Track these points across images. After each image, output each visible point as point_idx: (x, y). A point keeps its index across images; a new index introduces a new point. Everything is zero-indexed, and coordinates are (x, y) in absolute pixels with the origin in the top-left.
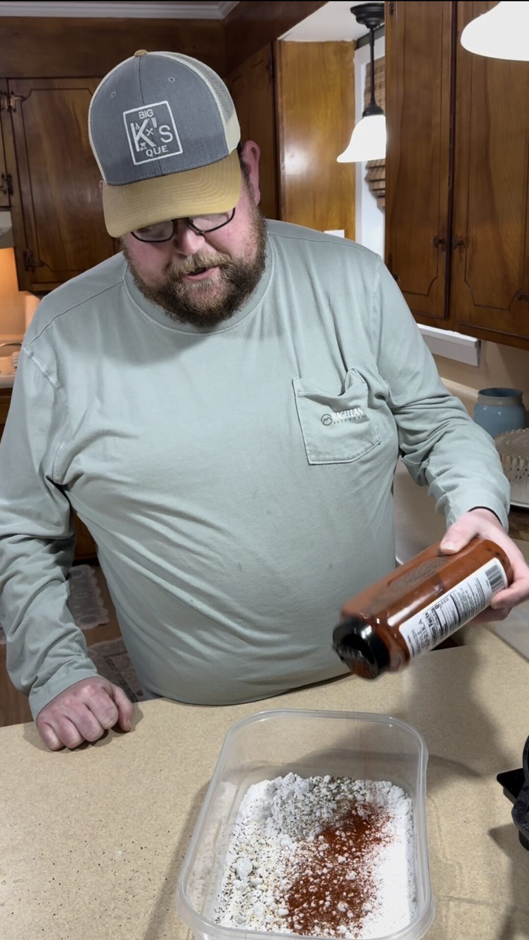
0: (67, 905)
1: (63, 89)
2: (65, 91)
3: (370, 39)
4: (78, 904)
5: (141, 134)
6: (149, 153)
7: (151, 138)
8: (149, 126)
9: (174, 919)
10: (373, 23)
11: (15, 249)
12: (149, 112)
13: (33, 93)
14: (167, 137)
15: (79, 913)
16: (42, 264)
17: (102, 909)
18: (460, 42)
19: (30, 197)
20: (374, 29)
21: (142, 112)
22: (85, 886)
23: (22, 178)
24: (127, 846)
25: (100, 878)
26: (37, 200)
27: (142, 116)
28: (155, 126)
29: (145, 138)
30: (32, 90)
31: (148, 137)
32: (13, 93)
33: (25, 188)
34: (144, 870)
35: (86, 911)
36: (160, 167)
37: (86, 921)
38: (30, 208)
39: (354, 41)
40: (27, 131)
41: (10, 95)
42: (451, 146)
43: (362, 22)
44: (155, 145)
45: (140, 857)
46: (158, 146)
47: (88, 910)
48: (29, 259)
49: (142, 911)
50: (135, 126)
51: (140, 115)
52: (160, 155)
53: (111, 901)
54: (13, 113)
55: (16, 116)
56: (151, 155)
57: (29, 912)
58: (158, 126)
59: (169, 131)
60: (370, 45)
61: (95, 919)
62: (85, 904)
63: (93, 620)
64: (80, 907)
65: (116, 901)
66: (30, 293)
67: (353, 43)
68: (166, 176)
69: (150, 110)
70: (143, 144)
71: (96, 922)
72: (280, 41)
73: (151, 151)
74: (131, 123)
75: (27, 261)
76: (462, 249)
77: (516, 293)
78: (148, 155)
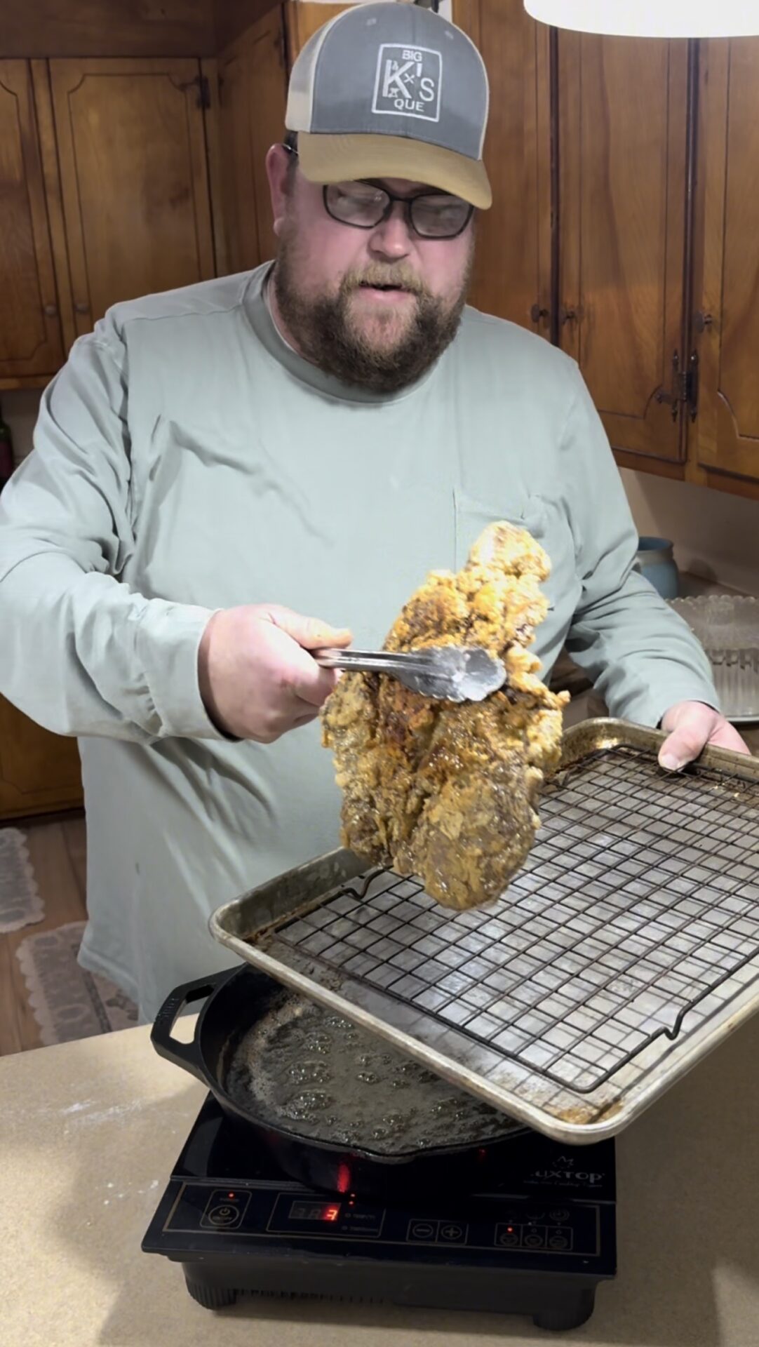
5: (396, 77)
6: (399, 104)
7: (408, 86)
8: (412, 71)
12: (417, 55)
14: (428, 95)
21: (409, 52)
27: (406, 57)
28: (419, 74)
29: (400, 83)
31: (406, 84)
36: (406, 126)
44: (410, 97)
46: (412, 100)
50: (393, 64)
51: (404, 54)
52: (411, 111)
56: (400, 107)
58: (423, 76)
59: (432, 88)
63: (19, 916)
69: (420, 54)
70: (395, 90)
73: (402, 102)
74: (390, 58)
76: (574, 323)
77: (654, 392)
78: (396, 105)
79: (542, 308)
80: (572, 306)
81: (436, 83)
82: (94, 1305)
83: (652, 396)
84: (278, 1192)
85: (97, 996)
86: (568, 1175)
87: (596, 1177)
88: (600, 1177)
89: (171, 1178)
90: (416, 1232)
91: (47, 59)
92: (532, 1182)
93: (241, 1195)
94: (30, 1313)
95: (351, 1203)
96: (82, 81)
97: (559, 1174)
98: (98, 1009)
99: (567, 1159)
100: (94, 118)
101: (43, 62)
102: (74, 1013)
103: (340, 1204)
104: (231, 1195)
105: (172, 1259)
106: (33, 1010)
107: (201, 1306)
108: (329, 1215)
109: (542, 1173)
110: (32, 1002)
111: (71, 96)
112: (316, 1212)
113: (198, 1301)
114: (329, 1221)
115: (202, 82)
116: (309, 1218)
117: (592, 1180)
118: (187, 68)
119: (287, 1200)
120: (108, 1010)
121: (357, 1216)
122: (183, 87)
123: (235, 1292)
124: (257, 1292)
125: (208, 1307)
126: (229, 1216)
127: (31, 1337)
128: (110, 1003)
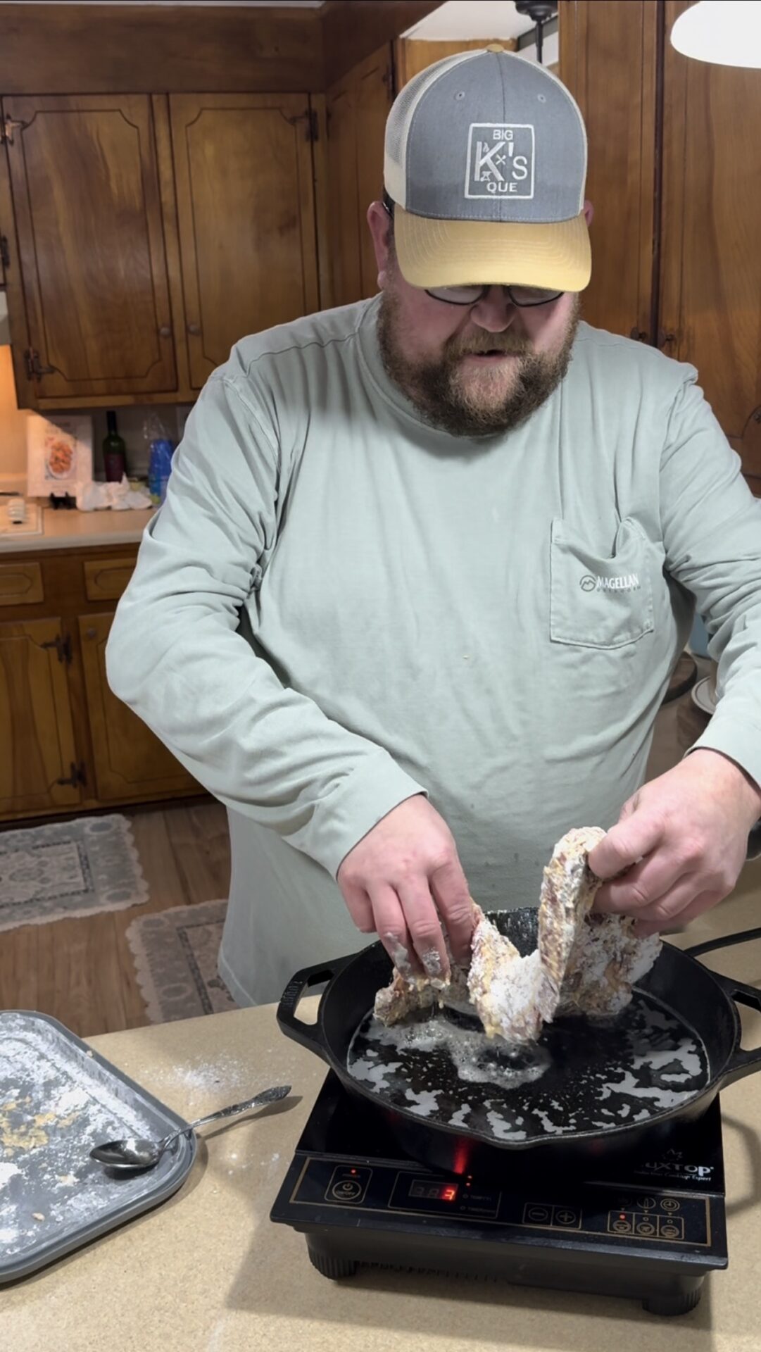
0: (89, 1317)
1: (84, 111)
2: (86, 114)
3: (537, 36)
4: (105, 1316)
5: (488, 158)
6: (492, 187)
7: (501, 168)
8: (503, 151)
9: (247, 1338)
10: (541, 13)
11: (12, 346)
12: (508, 133)
13: (40, 117)
14: (520, 173)
15: (108, 1328)
16: (52, 370)
17: (141, 1323)
18: (669, 41)
19: (35, 271)
20: (543, 22)
21: (499, 131)
22: (116, 1290)
23: (22, 243)
24: (178, 1231)
25: (137, 1278)
26: (45, 275)
27: (497, 136)
28: (511, 155)
29: (492, 165)
30: (37, 112)
31: (497, 166)
32: (9, 117)
33: (27, 257)
34: (202, 1266)
35: (118, 1326)
36: (500, 209)
37: (118, 1341)
38: (35, 285)
39: (513, 40)
40: (29, 173)
41: (5, 120)
42: (657, 194)
43: (525, 11)
44: (502, 179)
45: (197, 1247)
46: (505, 182)
47: (120, 1325)
48: (32, 362)
49: (200, 1327)
50: (483, 146)
51: (494, 135)
52: (506, 194)
53: (154, 1312)
54: (9, 147)
55: (14, 151)
56: (493, 191)
57: (33, 1328)
58: (515, 155)
60: (537, 46)
61: (131, 1338)
62: (117, 1315)
63: (126, 896)
64: (108, 1321)
65: (162, 1312)
66: (34, 413)
67: (511, 42)
68: (504, 224)
69: (511, 132)
70: (487, 174)
71: (133, 1342)
72: (404, 40)
73: (495, 185)
74: (480, 141)
75: (30, 365)
76: (673, 346)
77: (752, 414)
78: (489, 189)
79: (641, 331)
80: (672, 329)
81: (529, 159)
82: (222, 1270)
83: (750, 417)
84: (397, 1170)
85: (199, 976)
86: (677, 1167)
87: (705, 1170)
88: (708, 1171)
89: (296, 1152)
90: (531, 1215)
91: (167, 94)
92: (643, 1173)
93: (363, 1172)
94: (161, 1274)
95: (468, 1184)
96: (199, 116)
97: (669, 1166)
98: (201, 989)
99: (676, 1152)
100: (209, 150)
101: (163, 97)
102: (178, 991)
103: (457, 1185)
104: (353, 1171)
105: (298, 1229)
106: (139, 987)
107: (322, 1275)
108: (447, 1195)
109: (652, 1164)
110: (139, 979)
111: (188, 128)
112: (435, 1192)
113: (320, 1270)
114: (447, 1201)
115: (311, 115)
116: (428, 1197)
117: (701, 1173)
118: (296, 103)
119: (406, 1178)
120: (209, 990)
121: (474, 1197)
122: (293, 121)
123: (356, 1263)
124: (377, 1264)
125: (329, 1277)
126: (351, 1191)
127: (163, 1298)
128: (212, 984)
